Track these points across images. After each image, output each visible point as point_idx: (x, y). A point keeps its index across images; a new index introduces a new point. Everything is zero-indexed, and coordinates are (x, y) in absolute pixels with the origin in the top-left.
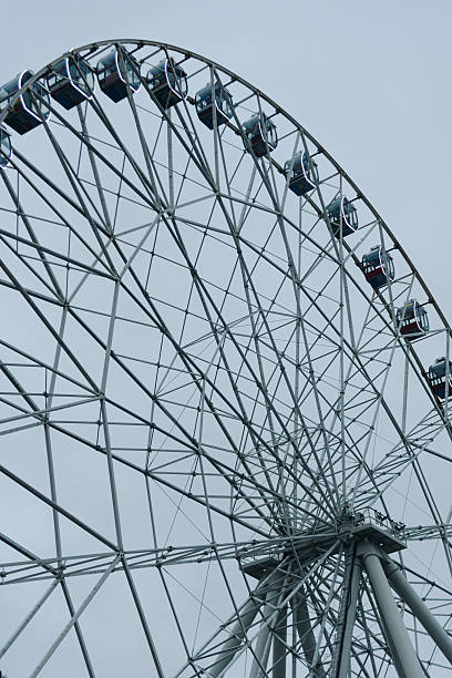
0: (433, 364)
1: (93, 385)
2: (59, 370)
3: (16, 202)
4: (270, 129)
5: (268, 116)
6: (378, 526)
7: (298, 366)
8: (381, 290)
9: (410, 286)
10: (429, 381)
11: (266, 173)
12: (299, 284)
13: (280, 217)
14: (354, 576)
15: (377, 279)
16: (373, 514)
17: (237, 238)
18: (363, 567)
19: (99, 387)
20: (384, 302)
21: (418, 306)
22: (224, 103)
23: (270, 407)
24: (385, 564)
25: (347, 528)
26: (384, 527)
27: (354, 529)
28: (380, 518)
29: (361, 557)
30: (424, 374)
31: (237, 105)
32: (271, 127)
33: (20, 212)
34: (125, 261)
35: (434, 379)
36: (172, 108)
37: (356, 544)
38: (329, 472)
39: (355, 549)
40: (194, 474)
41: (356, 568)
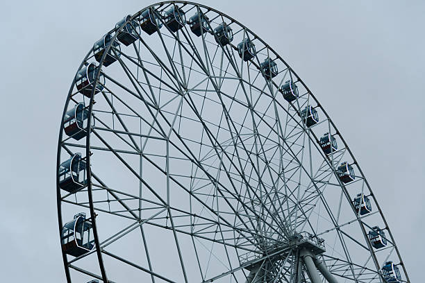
0: (323, 136)
1: (163, 202)
2: (142, 197)
3: (112, 106)
4: (229, 31)
5: (227, 24)
6: (311, 241)
7: (258, 155)
8: (292, 102)
9: (308, 100)
10: (320, 145)
11: (231, 57)
12: (252, 110)
13: (241, 81)
14: (299, 268)
15: (290, 98)
16: (307, 235)
17: (219, 93)
18: (304, 262)
19: (166, 202)
20: (296, 110)
21: (312, 108)
22: (205, 23)
23: (248, 185)
24: (315, 260)
25: (294, 243)
26: (314, 242)
27: (298, 243)
28: (311, 237)
29: (302, 258)
30: (318, 142)
31: (211, 21)
32: (230, 30)
33: (114, 112)
34: (170, 126)
35: (323, 144)
36: (179, 31)
37: (299, 251)
38: (280, 210)
39: (299, 254)
40: (216, 232)
41: (300, 263)
